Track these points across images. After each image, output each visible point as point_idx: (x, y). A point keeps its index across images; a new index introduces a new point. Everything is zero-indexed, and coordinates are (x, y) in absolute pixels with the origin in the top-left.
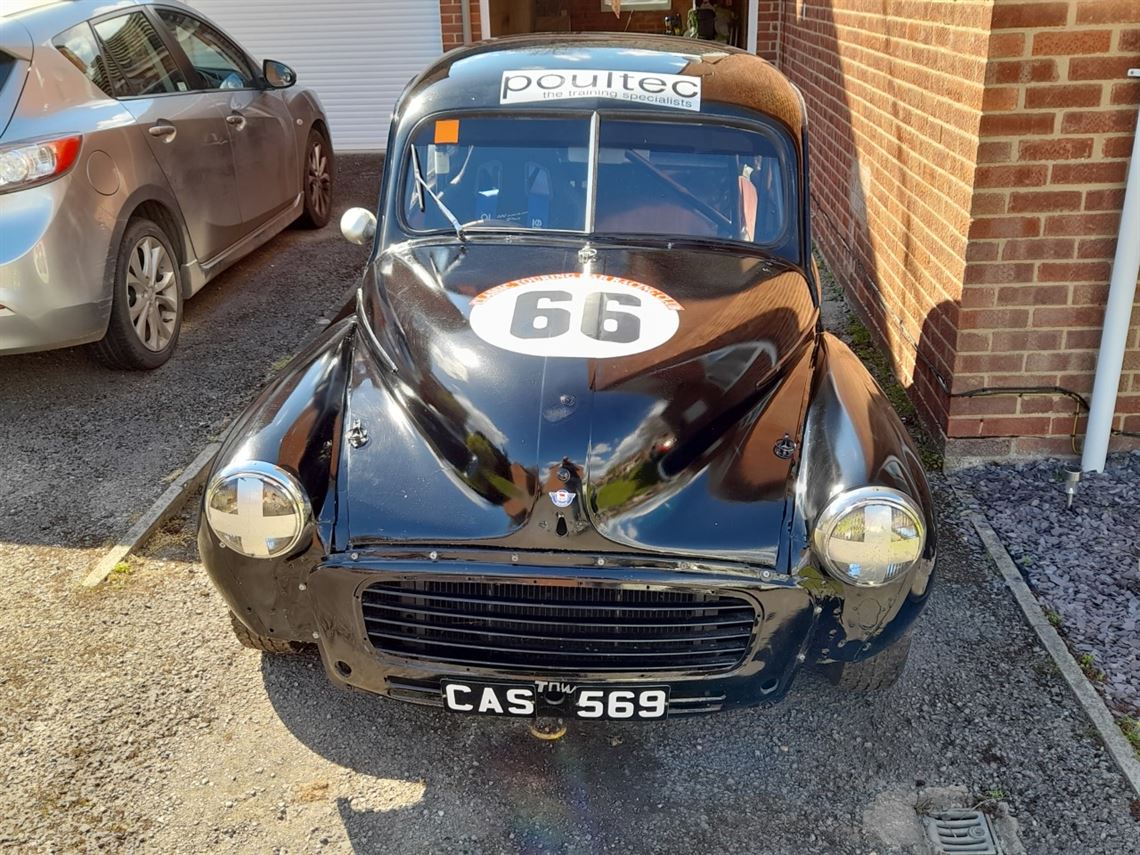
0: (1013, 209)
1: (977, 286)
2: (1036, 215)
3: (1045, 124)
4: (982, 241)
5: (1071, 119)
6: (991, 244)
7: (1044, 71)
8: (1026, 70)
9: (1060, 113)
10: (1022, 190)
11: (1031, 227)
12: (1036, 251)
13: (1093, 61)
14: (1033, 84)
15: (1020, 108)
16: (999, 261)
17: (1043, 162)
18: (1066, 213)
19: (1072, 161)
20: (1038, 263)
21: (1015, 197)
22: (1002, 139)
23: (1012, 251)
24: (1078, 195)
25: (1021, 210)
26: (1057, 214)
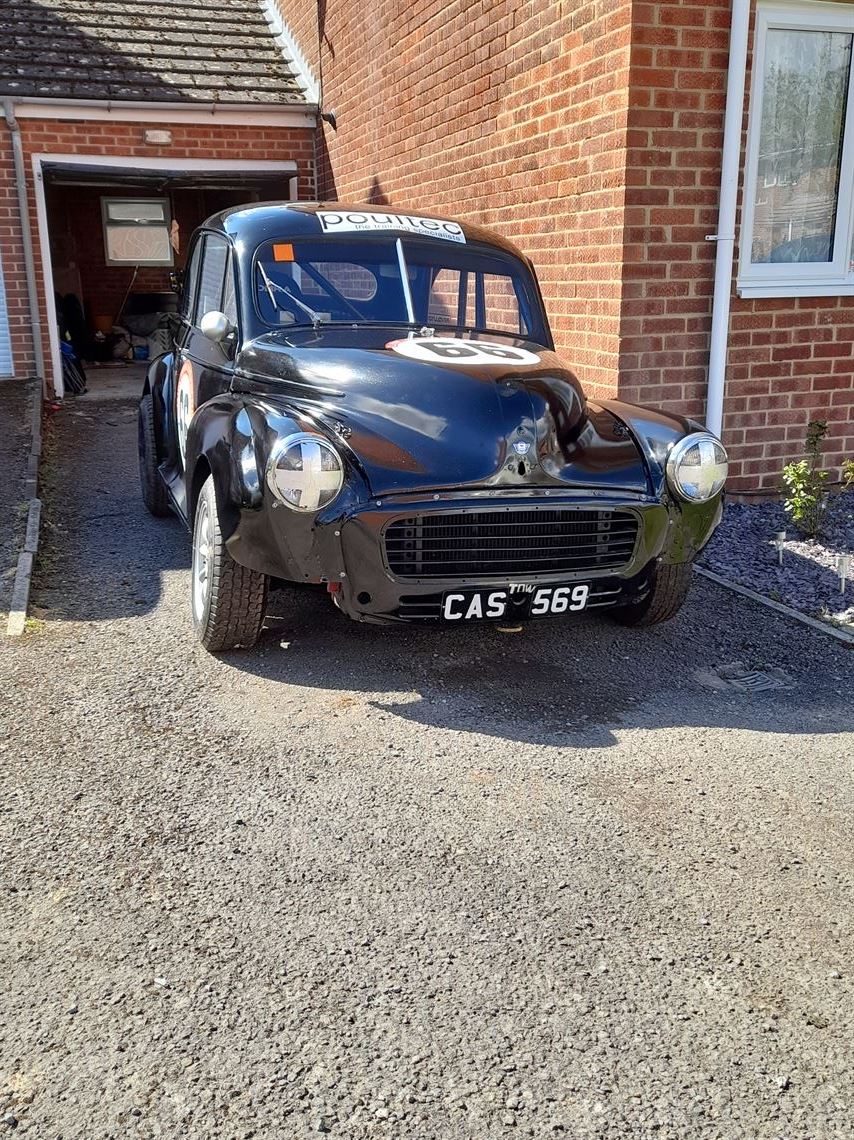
0: (645, 331)
1: (627, 387)
2: (660, 335)
3: (660, 272)
4: (627, 354)
5: (676, 268)
6: (634, 356)
7: (658, 235)
8: (647, 234)
9: (669, 264)
10: (650, 318)
11: (657, 344)
12: (661, 361)
13: (686, 229)
14: (651, 244)
15: (645, 260)
16: (639, 369)
17: (661, 298)
18: (676, 334)
19: (678, 298)
20: (662, 369)
21: (647, 323)
22: (636, 281)
23: (646, 362)
24: (682, 321)
25: (650, 332)
26: (671, 334)
